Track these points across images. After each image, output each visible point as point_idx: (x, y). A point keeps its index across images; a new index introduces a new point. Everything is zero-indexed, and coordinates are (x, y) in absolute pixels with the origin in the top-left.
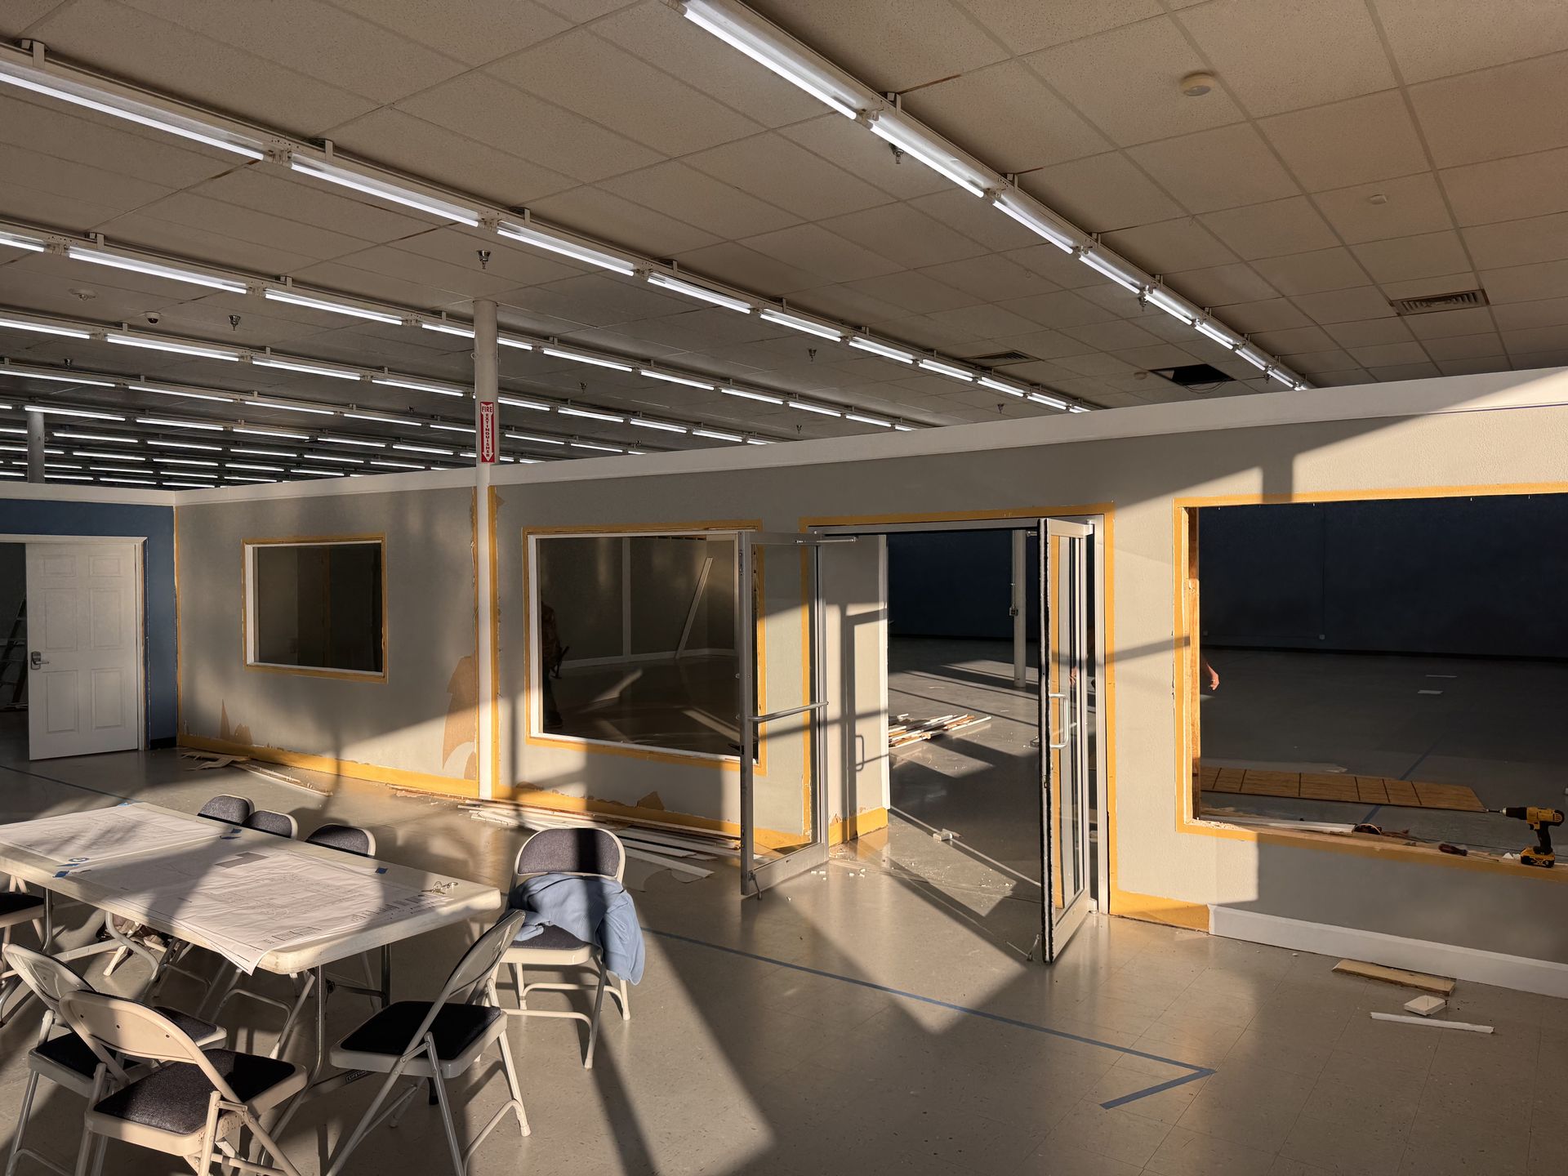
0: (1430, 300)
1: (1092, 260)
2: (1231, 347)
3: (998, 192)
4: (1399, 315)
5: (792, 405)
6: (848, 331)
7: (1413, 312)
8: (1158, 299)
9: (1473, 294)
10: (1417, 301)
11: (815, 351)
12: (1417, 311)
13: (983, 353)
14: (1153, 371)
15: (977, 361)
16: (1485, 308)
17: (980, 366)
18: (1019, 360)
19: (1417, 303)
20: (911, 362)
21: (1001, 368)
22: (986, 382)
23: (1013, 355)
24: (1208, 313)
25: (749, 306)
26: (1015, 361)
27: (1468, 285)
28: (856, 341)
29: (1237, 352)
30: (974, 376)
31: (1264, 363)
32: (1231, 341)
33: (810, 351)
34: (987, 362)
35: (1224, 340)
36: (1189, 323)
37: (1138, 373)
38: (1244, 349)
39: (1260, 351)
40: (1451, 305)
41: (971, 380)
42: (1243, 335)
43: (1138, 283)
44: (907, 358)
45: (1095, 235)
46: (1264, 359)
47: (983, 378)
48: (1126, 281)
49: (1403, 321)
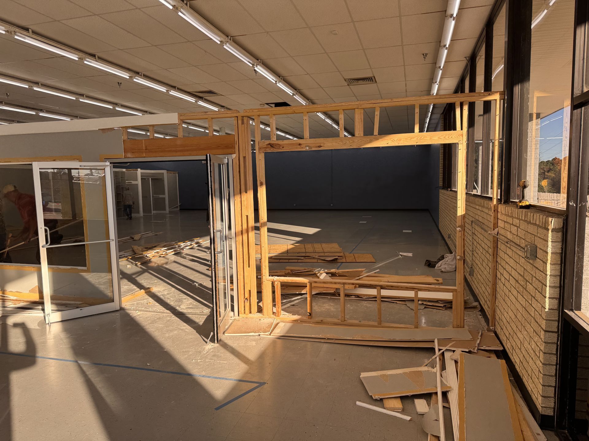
0: (358, 80)
1: (228, 47)
2: (292, 94)
3: (179, 8)
4: (348, 85)
5: (117, 109)
6: (132, 74)
7: (353, 84)
8: (260, 70)
9: (371, 78)
10: (354, 79)
11: (121, 83)
12: (354, 84)
13: (198, 90)
14: (267, 104)
15: (194, 93)
16: (376, 84)
17: (198, 96)
18: (214, 95)
19: (354, 81)
20: (165, 91)
21: (206, 98)
22: (201, 103)
23: (210, 92)
24: (282, 79)
25: (77, 56)
26: (211, 95)
27: (369, 75)
28: (137, 79)
29: (294, 96)
30: (196, 100)
31: (305, 102)
32: (292, 92)
33: (118, 83)
34: (201, 95)
35: (289, 91)
36: (274, 82)
37: (260, 104)
38: (296, 96)
39: (303, 97)
40: (364, 82)
41: (194, 101)
42: (296, 90)
43: (251, 62)
44: (163, 89)
45: (229, 37)
46: (305, 101)
47: (199, 101)
48: (247, 61)
49: (350, 88)
